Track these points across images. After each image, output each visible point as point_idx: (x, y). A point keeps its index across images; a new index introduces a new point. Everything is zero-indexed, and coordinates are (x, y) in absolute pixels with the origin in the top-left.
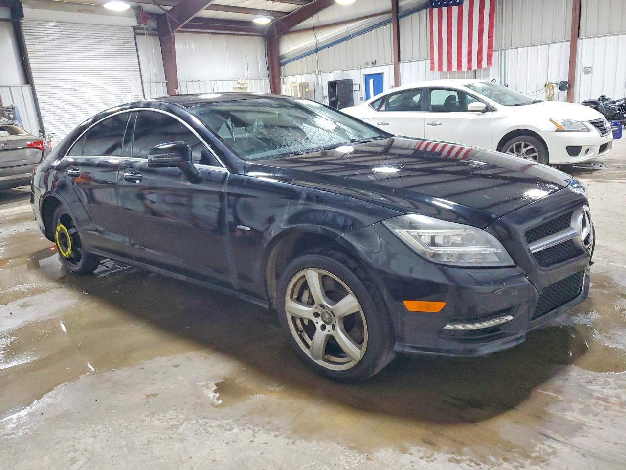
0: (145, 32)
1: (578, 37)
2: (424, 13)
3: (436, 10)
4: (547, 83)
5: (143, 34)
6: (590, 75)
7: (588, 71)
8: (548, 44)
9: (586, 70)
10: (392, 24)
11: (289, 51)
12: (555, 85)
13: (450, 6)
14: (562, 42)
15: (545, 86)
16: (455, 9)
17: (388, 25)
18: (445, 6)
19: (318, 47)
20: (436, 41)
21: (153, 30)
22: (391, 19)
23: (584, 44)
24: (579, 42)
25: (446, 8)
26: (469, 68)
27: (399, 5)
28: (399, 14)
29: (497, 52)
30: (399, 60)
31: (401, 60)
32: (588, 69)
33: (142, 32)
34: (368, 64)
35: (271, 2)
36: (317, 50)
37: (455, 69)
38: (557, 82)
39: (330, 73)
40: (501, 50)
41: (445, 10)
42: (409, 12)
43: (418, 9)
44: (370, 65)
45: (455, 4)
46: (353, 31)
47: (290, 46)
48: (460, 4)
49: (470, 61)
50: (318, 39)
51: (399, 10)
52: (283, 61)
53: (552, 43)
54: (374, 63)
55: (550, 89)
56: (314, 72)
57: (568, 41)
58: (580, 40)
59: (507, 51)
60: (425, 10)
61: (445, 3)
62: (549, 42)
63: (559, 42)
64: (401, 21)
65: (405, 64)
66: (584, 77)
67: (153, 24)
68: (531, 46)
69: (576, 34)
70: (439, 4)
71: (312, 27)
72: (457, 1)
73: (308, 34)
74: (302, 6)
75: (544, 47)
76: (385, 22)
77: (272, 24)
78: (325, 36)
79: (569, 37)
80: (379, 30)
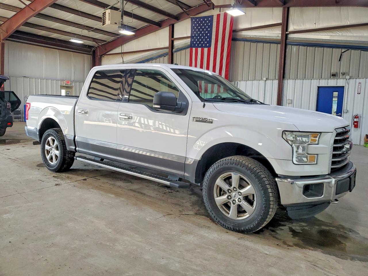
1: (284, 77)
3: (194, 49)
10: (168, 56)
13: (203, 48)
14: (273, 80)
16: (206, 50)
22: (168, 52)
23: (287, 83)
24: (285, 82)
25: (201, 48)
27: (174, 44)
28: (174, 50)
32: (290, 101)
41: (199, 50)
42: (179, 50)
43: (185, 48)
45: (206, 47)
48: (209, 47)
51: (174, 48)
57: (277, 80)
59: (239, 82)
61: (200, 45)
62: (265, 79)
64: (175, 55)
69: (282, 76)
70: (196, 45)
71: (121, 52)
72: (208, 45)
73: (119, 57)
74: (114, 38)
75: (262, 83)
76: (165, 54)
77: (97, 47)
78: (128, 59)
79: (277, 77)
80: (161, 59)
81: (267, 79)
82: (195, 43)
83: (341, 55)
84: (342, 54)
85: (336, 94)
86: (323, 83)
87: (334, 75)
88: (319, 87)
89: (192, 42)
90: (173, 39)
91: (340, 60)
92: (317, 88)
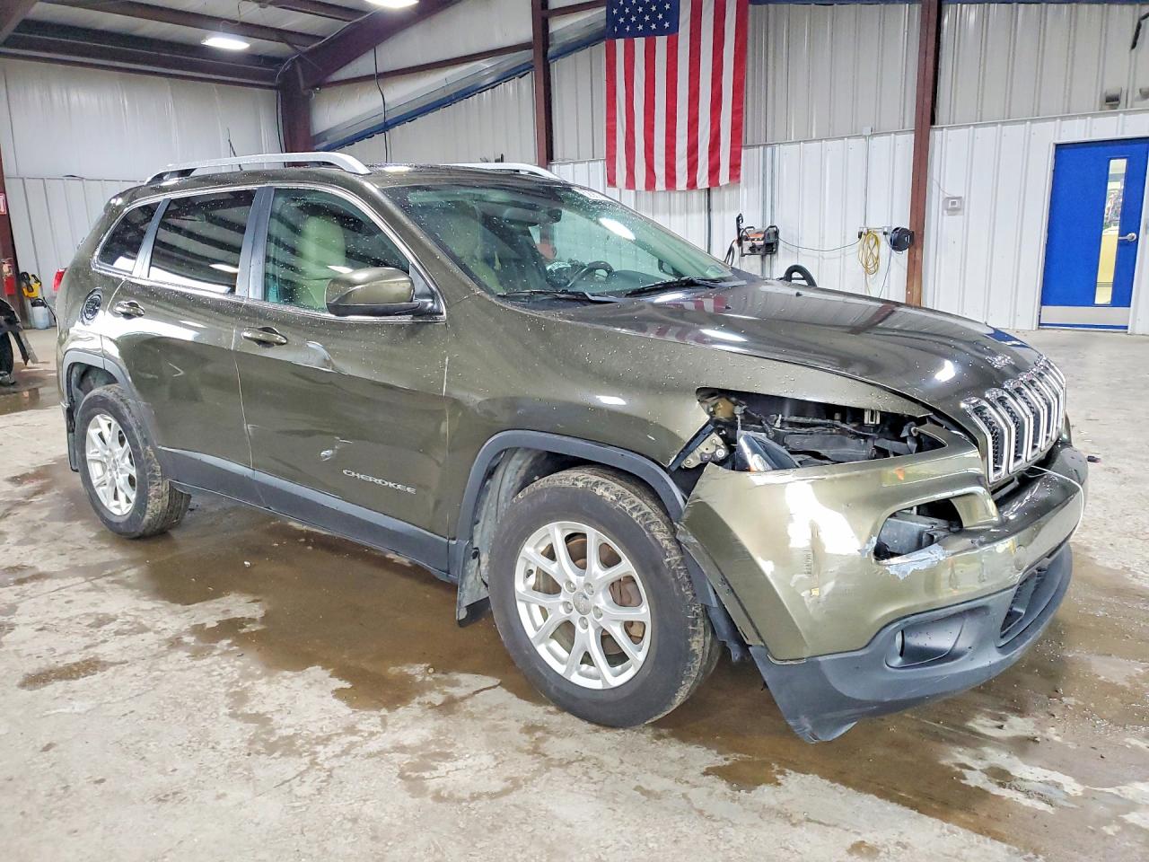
1: (933, 122)
3: (620, 43)
4: (865, 231)
6: (958, 218)
7: (954, 206)
8: (865, 137)
9: (950, 206)
10: (533, 74)
11: (333, 125)
12: (880, 235)
13: (650, 36)
14: (896, 133)
15: (860, 237)
16: (661, 42)
17: (528, 77)
18: (640, 34)
19: (387, 119)
20: (621, 119)
22: (532, 61)
23: (945, 141)
24: (937, 136)
25: (644, 39)
26: (692, 185)
27: (550, 32)
28: (550, 51)
29: (756, 150)
30: (551, 158)
31: (555, 158)
32: (954, 203)
34: (486, 160)
36: (385, 127)
37: (660, 183)
38: (886, 230)
40: (765, 146)
41: (640, 43)
42: (569, 49)
43: (587, 42)
45: (661, 31)
46: (457, 86)
47: (333, 113)
48: (672, 33)
49: (692, 167)
50: (387, 100)
51: (550, 43)
52: (320, 146)
53: (874, 136)
54: (499, 159)
55: (872, 242)
57: (910, 132)
58: (938, 133)
59: (777, 148)
61: (640, 27)
62: (867, 131)
63: (889, 133)
64: (555, 67)
65: (562, 167)
66: (947, 219)
68: (828, 139)
69: (928, 116)
70: (628, 29)
71: (373, 72)
72: (667, 25)
73: (369, 89)
74: (348, 24)
75: (856, 144)
76: (522, 69)
77: (293, 61)
78: (402, 93)
79: (910, 122)
80: (510, 86)
81: (875, 133)
82: (622, 20)
83: (1139, 26)
84: (1143, 22)
85: (1118, 166)
86: (1076, 131)
87: (1112, 101)
88: (1059, 147)
89: (611, 19)
90: (545, 13)
91: (1134, 45)
92: (1052, 149)
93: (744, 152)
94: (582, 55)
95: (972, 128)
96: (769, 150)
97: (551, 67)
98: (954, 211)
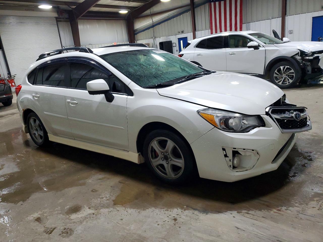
0: (62, 20)
1: (286, 14)
2: (207, 5)
3: (212, 4)
5: (61, 21)
6: (292, 35)
8: (270, 19)
10: (191, 11)
11: (139, 27)
13: (220, 1)
14: (277, 18)
16: (222, 3)
17: (189, 12)
19: (153, 25)
20: (213, 20)
21: (66, 19)
22: (190, 9)
23: (289, 19)
24: (287, 18)
25: (218, 2)
27: (194, 1)
28: (194, 6)
29: (245, 24)
30: (195, 30)
31: (196, 30)
33: (60, 20)
34: (179, 32)
35: (128, 2)
39: (160, 38)
40: (247, 23)
41: (217, 3)
42: (199, 5)
43: (204, 3)
44: (181, 33)
46: (171, 15)
47: (139, 25)
50: (153, 20)
51: (194, 4)
52: (136, 32)
53: (272, 19)
54: (183, 32)
56: (152, 38)
57: (281, 17)
59: (250, 23)
60: (207, 4)
63: (276, 18)
64: (196, 10)
65: (198, 32)
66: (289, 35)
67: (66, 16)
68: (262, 20)
69: (284, 14)
71: (150, 14)
73: (149, 18)
74: (144, 4)
75: (268, 21)
76: (187, 11)
77: (130, 13)
78: (157, 19)
79: (281, 15)
80: (185, 15)
88: (313, 18)
92: (312, 18)
93: (243, 25)
94: (202, 7)
95: (300, 14)
96: (248, 24)
97: (195, 9)
98: (291, 33)
